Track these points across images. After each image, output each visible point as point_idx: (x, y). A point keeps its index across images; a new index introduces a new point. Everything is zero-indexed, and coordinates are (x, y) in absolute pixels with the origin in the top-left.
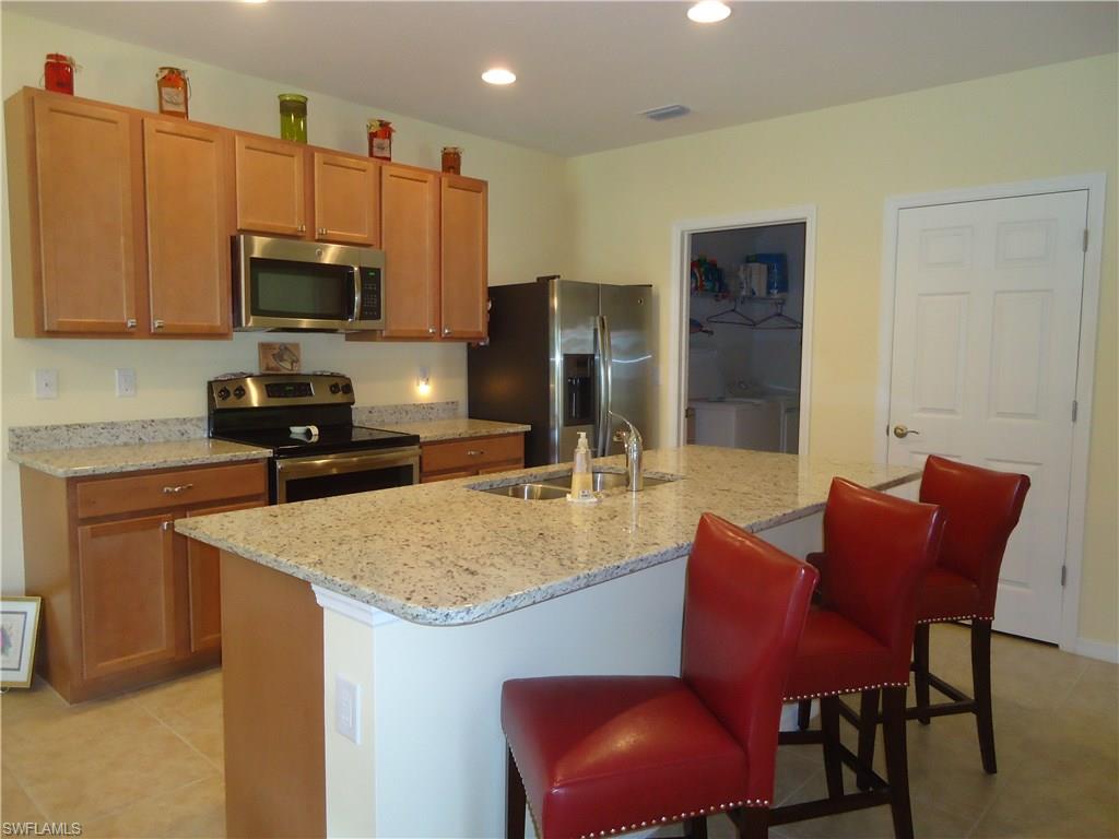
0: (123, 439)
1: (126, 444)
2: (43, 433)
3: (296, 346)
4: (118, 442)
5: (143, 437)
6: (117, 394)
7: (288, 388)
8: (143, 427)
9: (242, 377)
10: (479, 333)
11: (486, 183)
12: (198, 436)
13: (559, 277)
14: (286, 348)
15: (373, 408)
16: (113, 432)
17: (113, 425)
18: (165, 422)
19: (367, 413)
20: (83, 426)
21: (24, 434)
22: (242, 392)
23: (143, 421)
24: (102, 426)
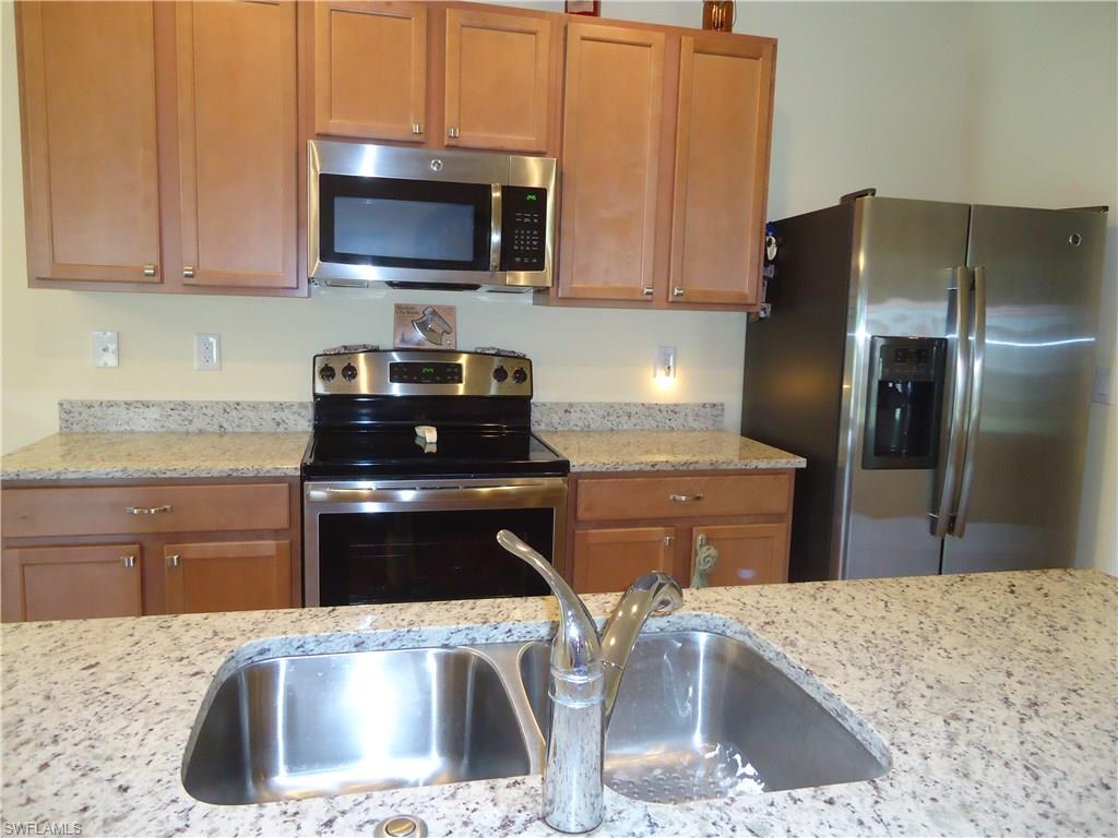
0: (198, 424)
1: (201, 432)
2: (97, 411)
3: (451, 310)
4: (191, 428)
5: (225, 425)
6: (196, 365)
7: (425, 370)
8: (225, 411)
9: (349, 352)
10: (743, 295)
11: (773, 43)
12: (300, 428)
13: (873, 192)
14: (434, 313)
15: (571, 405)
16: (185, 414)
17: (185, 405)
18: (254, 407)
19: (561, 413)
20: (146, 405)
21: (76, 410)
22: (351, 372)
23: (226, 403)
24: (172, 406)
